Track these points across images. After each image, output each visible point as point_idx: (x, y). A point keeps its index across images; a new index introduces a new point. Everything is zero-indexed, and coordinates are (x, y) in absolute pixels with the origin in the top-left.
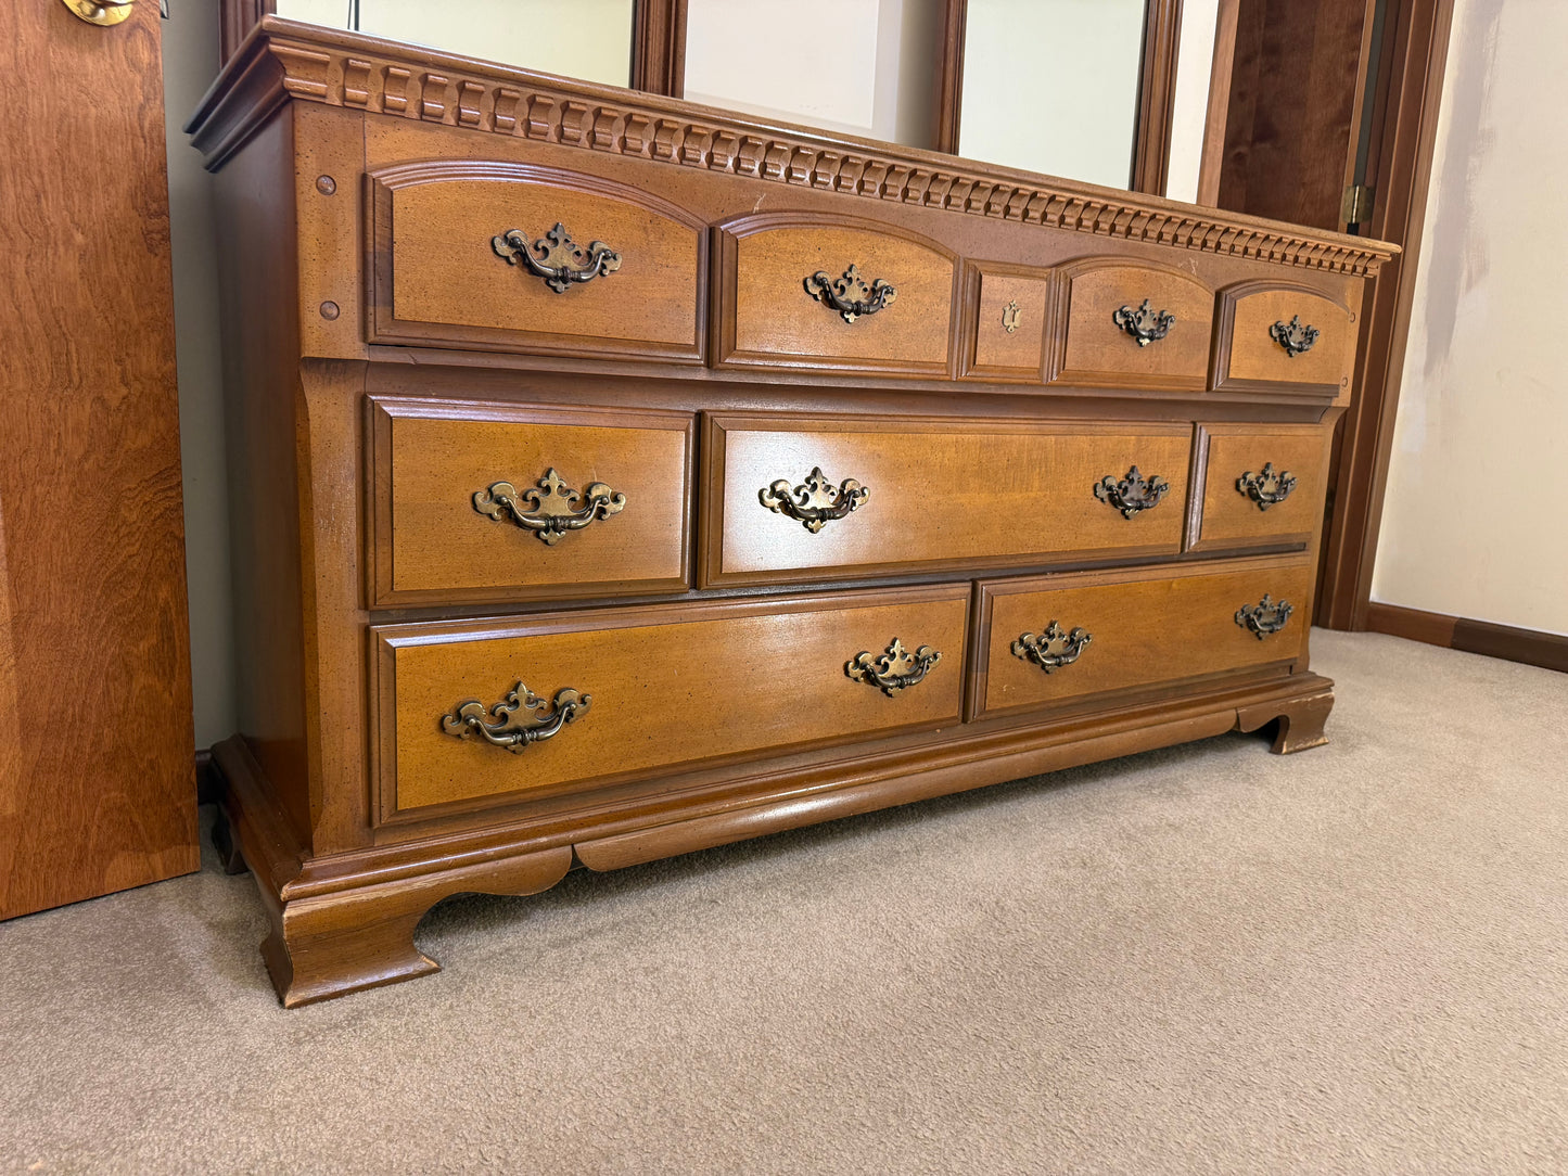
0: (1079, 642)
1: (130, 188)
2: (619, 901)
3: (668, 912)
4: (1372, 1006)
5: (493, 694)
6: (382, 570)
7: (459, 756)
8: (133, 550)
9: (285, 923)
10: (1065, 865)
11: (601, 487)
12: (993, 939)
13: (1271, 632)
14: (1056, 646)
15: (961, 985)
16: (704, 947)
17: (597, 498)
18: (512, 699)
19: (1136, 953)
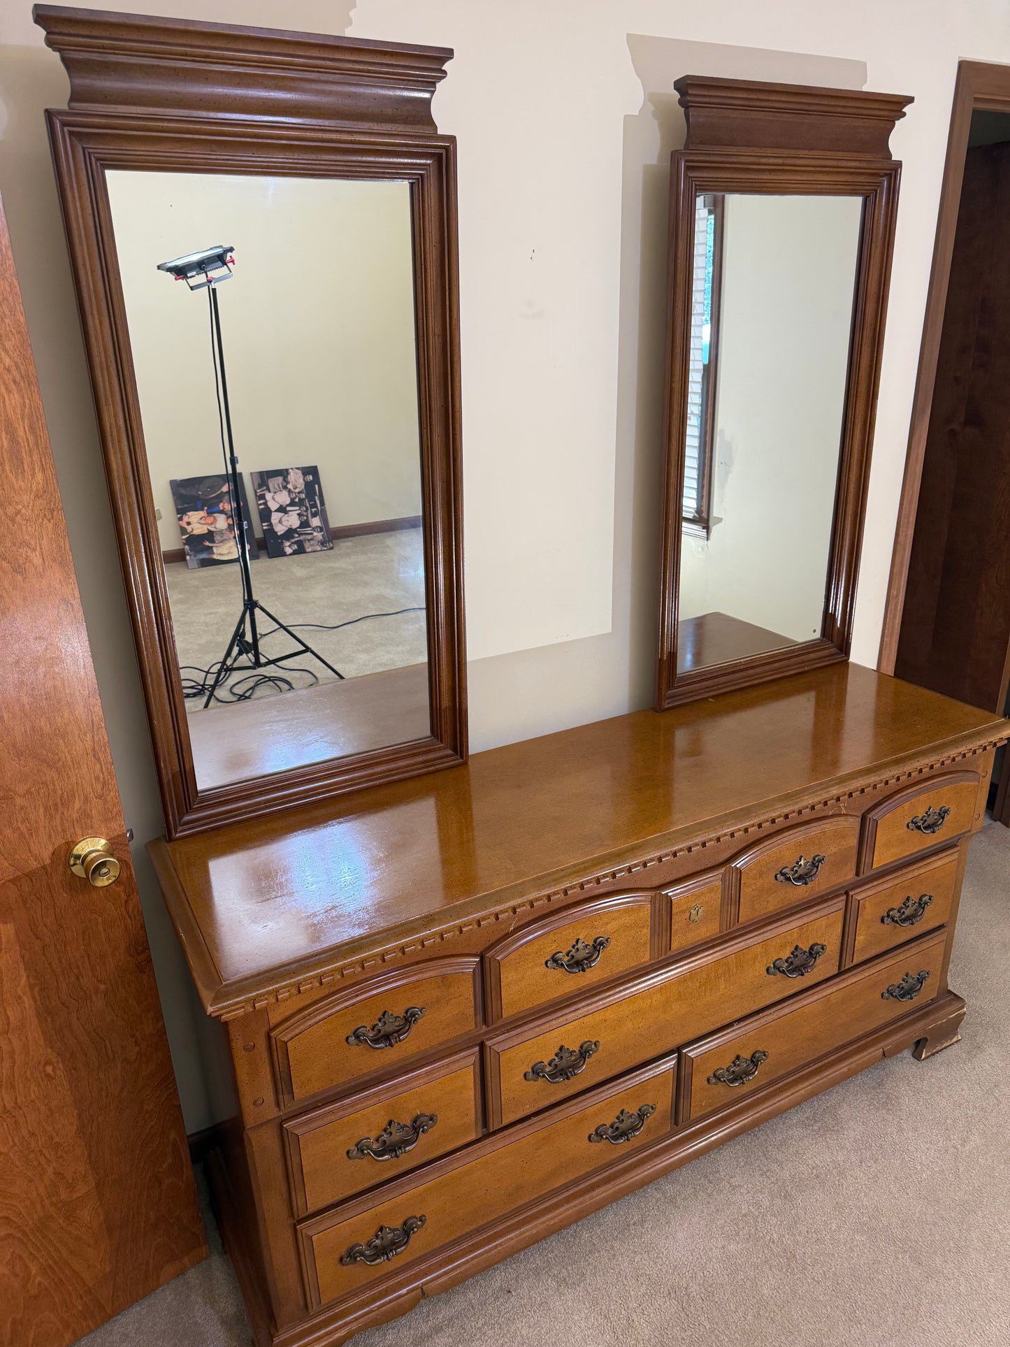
0: (758, 1060)
1: (126, 947)
5: (367, 1238)
7: (352, 1268)
11: (423, 1116)
14: (741, 1069)
17: (421, 1123)
18: (379, 1236)
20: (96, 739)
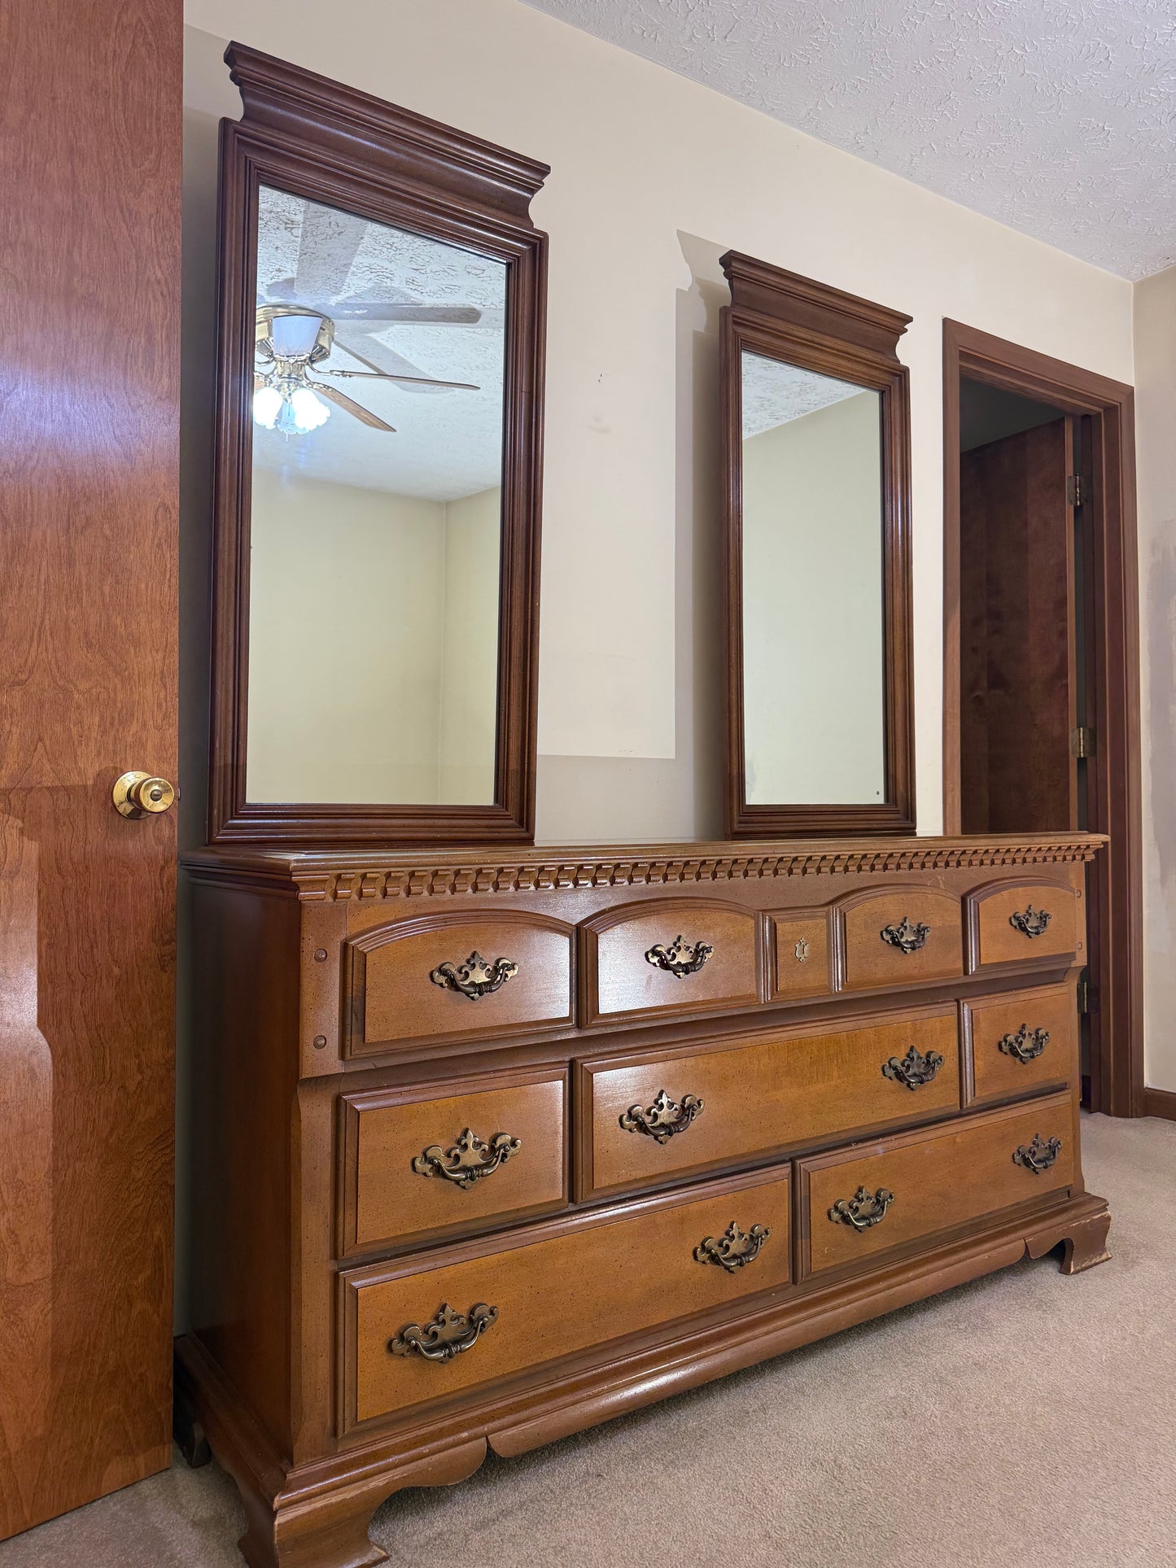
0: (884, 1201)
1: (152, 927)
2: (521, 1478)
3: (563, 1488)
4: (1147, 1550)
5: (424, 1317)
6: (349, 1228)
7: (402, 1370)
8: (137, 1201)
9: (276, 1529)
10: (889, 1416)
11: (503, 1137)
12: (834, 1500)
13: (1045, 1167)
14: (865, 1207)
15: (812, 1549)
16: (598, 1523)
17: (501, 1145)
18: (440, 1319)
19: (952, 1506)
20: (167, 662)
